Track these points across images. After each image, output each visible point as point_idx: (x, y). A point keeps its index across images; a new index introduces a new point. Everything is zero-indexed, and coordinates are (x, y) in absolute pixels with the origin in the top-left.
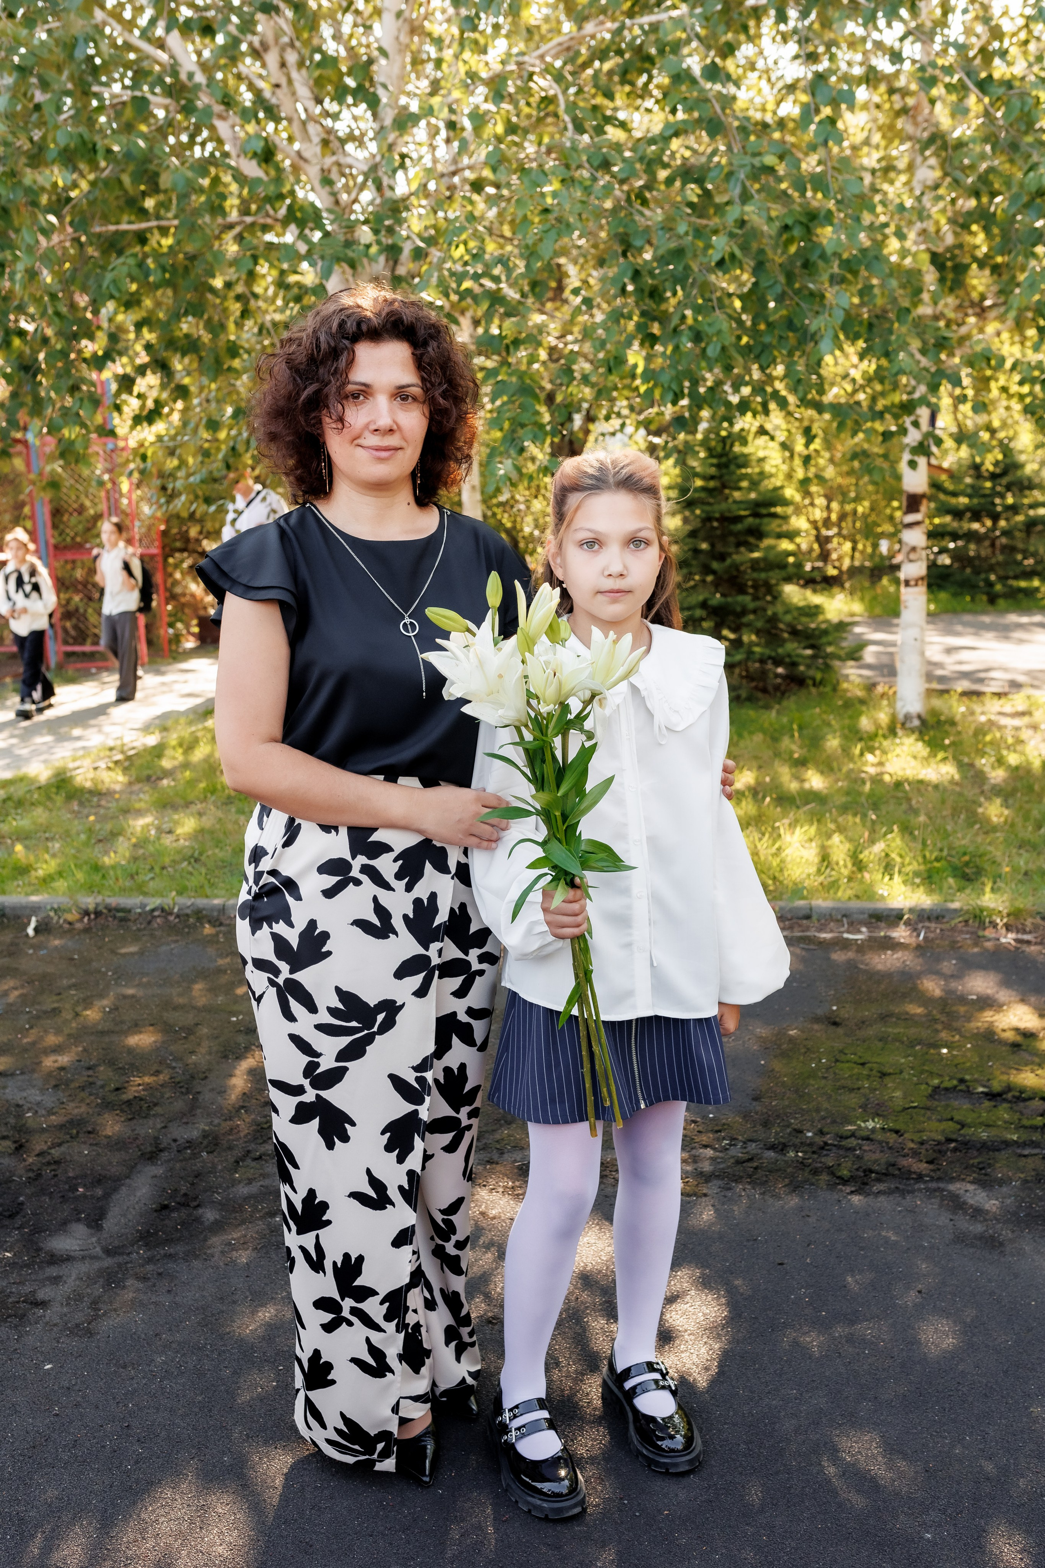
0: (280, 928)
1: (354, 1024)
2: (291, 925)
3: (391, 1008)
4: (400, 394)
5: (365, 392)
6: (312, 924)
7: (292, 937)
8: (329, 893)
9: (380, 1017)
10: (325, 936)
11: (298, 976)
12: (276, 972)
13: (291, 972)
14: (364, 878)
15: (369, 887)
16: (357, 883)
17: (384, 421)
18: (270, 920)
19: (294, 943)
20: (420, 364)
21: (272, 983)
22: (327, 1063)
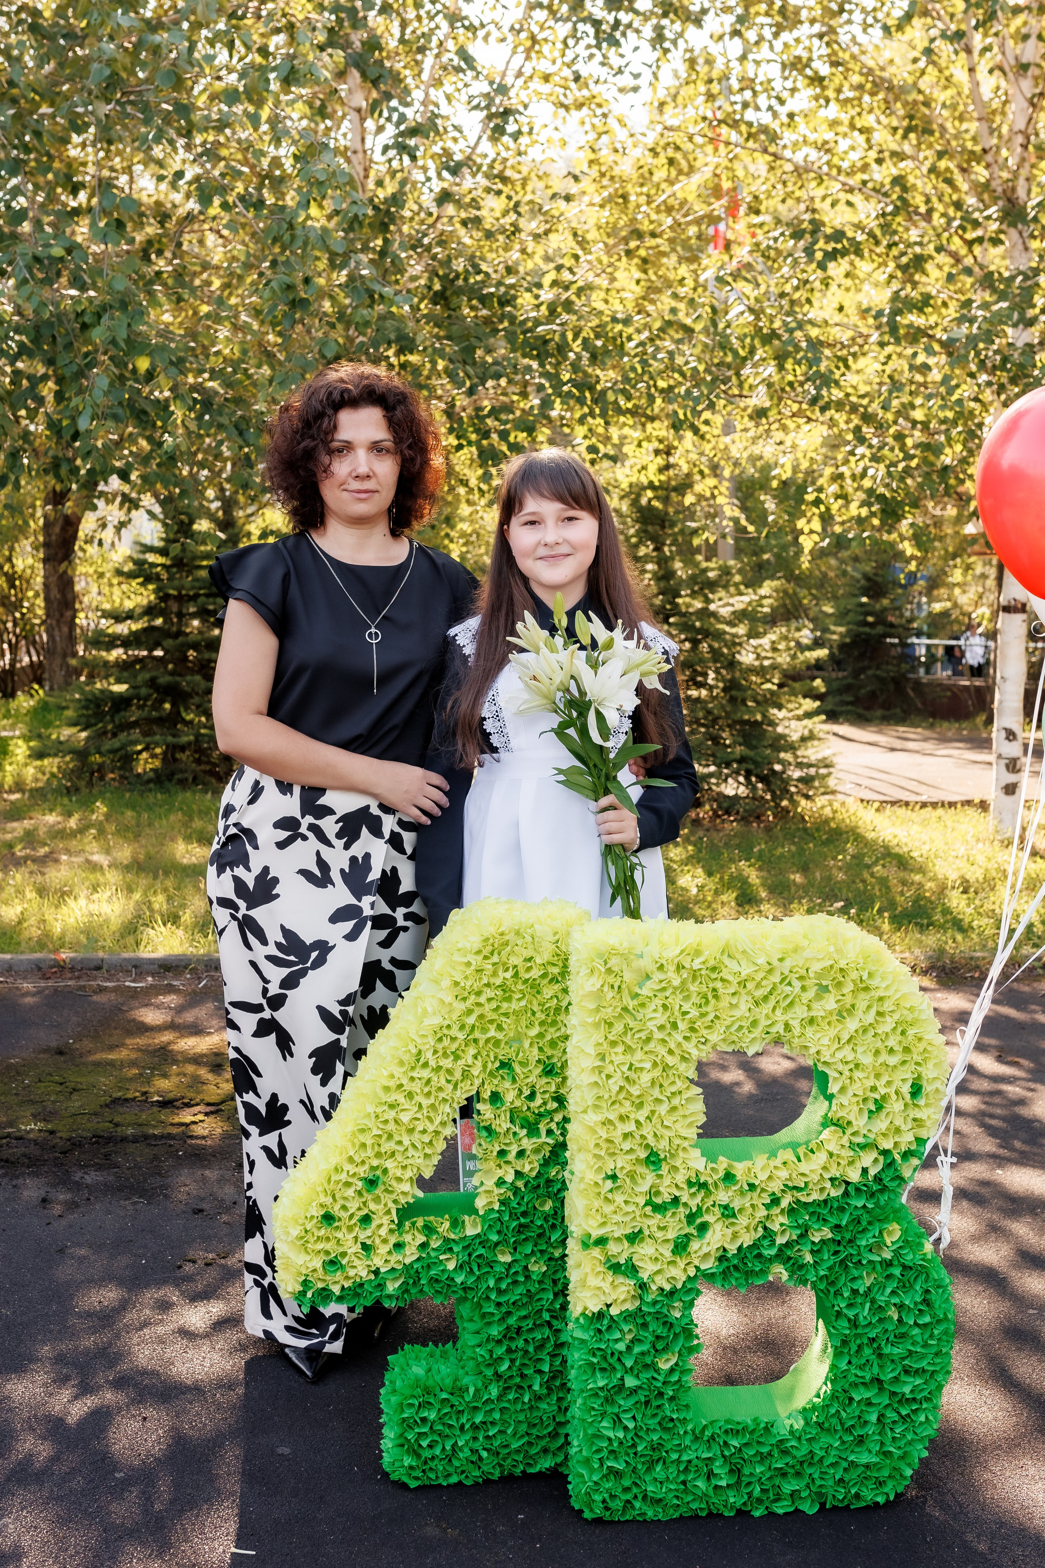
0: (240, 871)
1: (292, 958)
2: (249, 870)
3: (324, 948)
4: (376, 447)
5: (348, 447)
6: (266, 870)
7: (249, 879)
8: (282, 845)
9: (314, 955)
10: (276, 881)
11: (252, 913)
12: (236, 908)
13: (248, 909)
14: (310, 835)
15: (313, 842)
16: (305, 838)
17: (363, 469)
18: (232, 865)
19: (251, 885)
20: (392, 424)
21: (234, 917)
22: (274, 989)
